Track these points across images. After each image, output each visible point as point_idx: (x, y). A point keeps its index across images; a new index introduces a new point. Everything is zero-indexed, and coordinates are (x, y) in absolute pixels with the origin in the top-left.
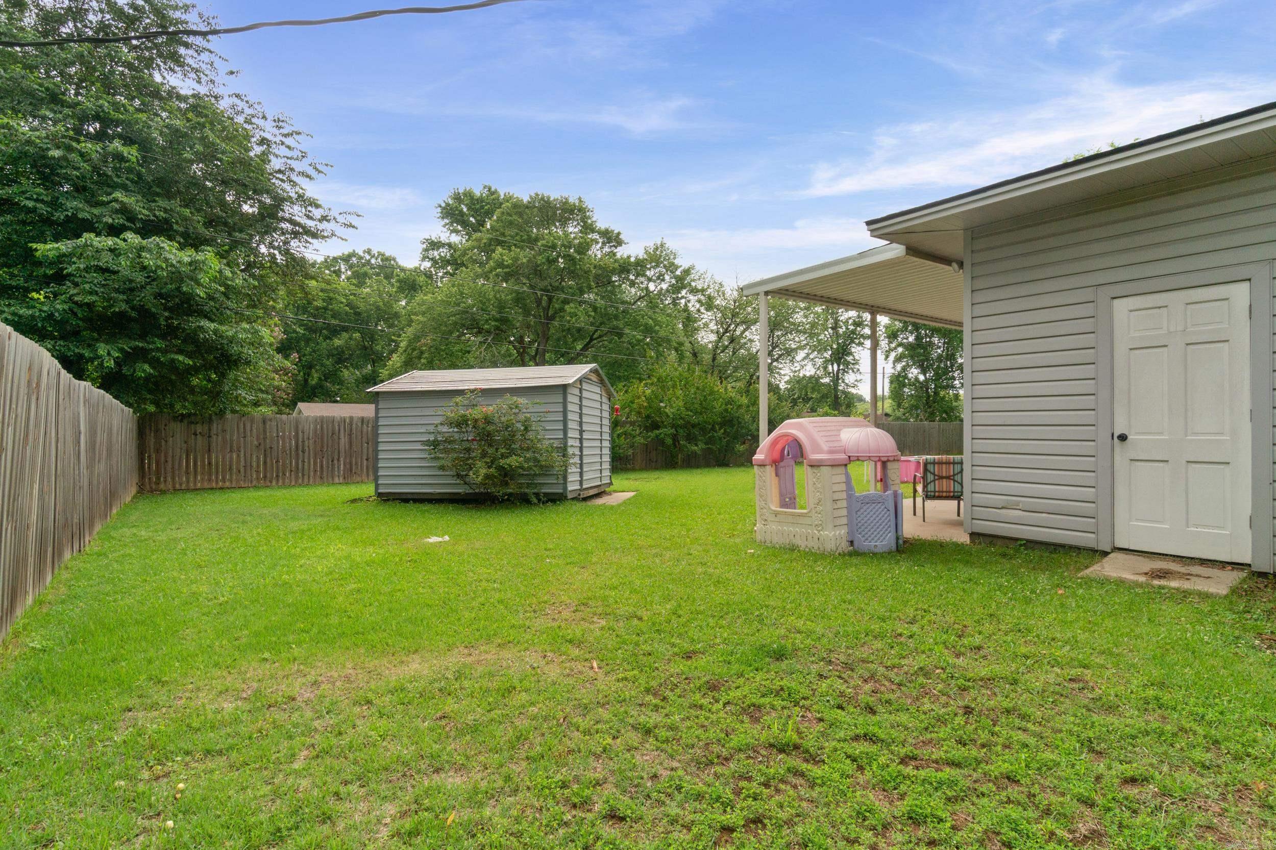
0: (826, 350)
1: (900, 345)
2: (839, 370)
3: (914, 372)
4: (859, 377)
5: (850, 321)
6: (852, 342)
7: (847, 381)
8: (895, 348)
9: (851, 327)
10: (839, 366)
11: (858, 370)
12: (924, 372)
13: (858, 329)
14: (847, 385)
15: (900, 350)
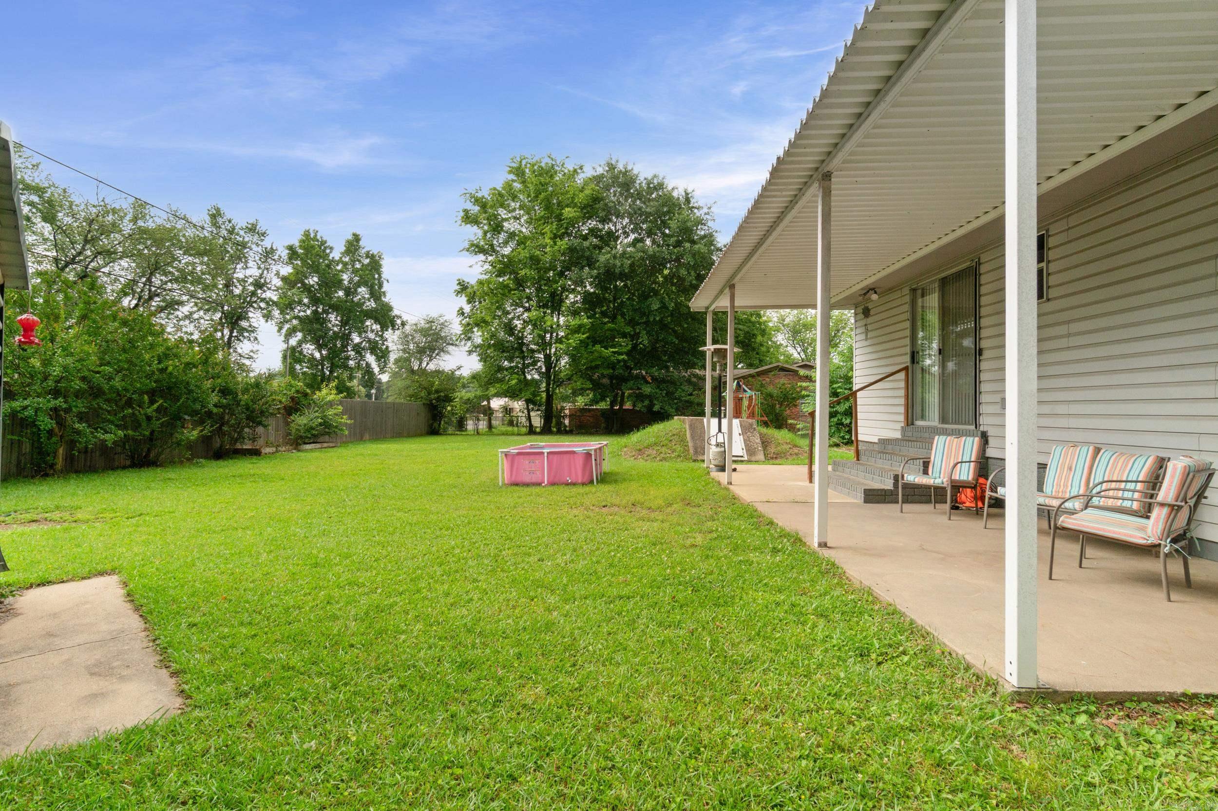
0: (215, 311)
1: (295, 318)
2: (231, 336)
3: (309, 348)
4: (256, 347)
5: (251, 280)
6: (250, 304)
7: (239, 351)
8: (290, 320)
9: (251, 288)
10: (231, 332)
11: (256, 339)
12: (319, 348)
13: (259, 291)
14: (241, 356)
15: (295, 322)
